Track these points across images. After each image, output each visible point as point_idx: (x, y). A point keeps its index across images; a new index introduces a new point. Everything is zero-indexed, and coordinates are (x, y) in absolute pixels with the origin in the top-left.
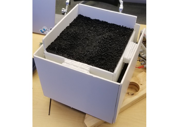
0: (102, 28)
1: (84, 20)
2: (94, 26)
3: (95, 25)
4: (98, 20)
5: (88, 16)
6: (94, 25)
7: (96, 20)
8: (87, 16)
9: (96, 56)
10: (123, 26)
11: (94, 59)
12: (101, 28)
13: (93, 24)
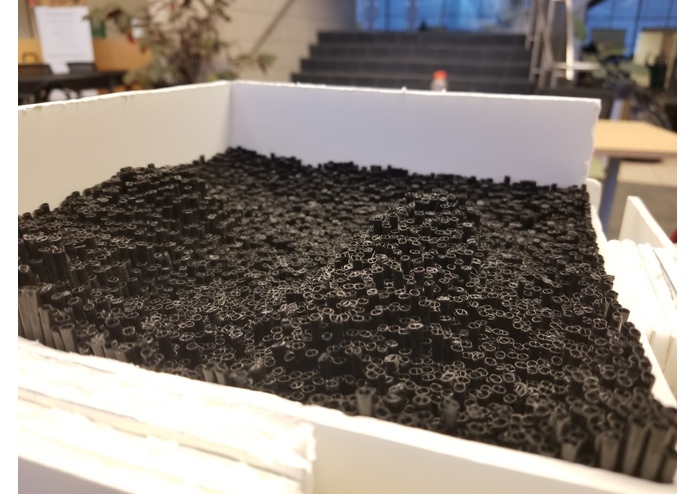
0: (376, 201)
1: (262, 175)
2: (325, 194)
3: (329, 187)
4: (349, 168)
5: (284, 152)
6: (325, 191)
7: (332, 167)
8: (279, 154)
9: (372, 324)
10: (507, 179)
11: (353, 349)
12: (372, 200)
13: (318, 184)
